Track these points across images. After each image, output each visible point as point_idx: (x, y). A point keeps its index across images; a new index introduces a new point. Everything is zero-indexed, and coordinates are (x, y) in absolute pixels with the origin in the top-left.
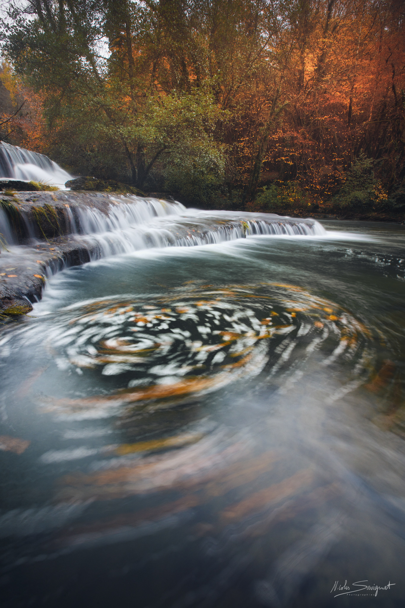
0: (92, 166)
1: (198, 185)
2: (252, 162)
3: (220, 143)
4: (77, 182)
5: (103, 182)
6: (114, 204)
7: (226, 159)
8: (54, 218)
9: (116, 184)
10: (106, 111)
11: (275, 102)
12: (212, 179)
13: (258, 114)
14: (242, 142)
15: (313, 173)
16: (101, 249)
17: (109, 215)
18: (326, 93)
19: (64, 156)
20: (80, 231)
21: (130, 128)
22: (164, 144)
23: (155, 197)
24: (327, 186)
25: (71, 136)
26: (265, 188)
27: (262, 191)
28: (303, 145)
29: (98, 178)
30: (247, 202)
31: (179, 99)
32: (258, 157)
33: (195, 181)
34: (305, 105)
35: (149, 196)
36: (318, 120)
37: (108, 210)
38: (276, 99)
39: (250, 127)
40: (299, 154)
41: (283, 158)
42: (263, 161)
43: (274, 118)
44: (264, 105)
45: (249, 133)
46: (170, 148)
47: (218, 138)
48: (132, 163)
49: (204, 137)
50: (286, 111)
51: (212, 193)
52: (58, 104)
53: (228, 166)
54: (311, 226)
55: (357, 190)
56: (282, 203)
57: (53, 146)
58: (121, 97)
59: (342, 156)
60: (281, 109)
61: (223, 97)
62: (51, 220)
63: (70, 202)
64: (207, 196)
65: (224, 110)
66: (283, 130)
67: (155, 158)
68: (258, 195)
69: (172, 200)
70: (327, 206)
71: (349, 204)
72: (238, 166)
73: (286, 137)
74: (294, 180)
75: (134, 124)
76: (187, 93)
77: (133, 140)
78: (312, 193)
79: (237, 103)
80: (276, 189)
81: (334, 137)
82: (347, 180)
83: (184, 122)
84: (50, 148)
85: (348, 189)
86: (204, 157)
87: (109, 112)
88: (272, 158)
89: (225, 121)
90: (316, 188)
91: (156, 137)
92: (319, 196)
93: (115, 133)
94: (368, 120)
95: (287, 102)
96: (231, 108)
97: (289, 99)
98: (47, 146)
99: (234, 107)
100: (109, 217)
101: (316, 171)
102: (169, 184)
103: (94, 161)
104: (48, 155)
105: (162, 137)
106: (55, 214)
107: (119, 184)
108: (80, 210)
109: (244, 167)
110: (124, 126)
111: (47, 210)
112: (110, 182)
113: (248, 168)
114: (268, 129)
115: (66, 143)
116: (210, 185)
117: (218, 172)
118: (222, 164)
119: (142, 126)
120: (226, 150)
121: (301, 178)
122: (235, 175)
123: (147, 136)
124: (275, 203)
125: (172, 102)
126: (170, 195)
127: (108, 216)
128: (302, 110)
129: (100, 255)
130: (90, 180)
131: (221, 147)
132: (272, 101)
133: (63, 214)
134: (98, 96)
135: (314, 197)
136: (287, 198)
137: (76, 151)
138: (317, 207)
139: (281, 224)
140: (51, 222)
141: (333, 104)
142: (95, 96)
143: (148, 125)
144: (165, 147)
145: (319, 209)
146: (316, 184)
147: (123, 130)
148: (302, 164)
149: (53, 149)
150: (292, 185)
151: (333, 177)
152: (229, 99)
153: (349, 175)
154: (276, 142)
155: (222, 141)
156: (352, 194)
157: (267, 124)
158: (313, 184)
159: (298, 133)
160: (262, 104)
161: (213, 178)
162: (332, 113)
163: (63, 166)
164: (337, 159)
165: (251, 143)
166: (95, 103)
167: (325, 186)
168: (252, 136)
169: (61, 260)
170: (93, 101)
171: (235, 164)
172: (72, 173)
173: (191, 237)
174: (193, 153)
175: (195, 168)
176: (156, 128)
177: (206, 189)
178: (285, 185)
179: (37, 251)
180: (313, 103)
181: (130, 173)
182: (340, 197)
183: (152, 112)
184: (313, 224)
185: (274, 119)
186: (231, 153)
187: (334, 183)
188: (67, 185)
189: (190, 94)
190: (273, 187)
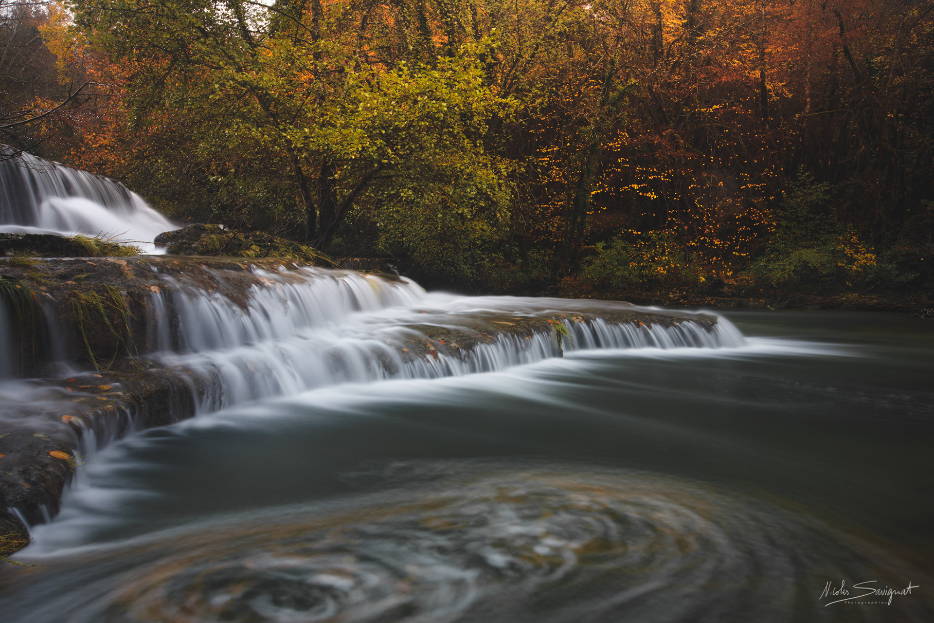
0: (220, 202)
1: (454, 242)
2: (569, 196)
3: (499, 158)
4: (183, 237)
5: (241, 236)
6: (261, 285)
7: (513, 189)
8: (120, 316)
9: (271, 241)
10: (260, 98)
11: (608, 80)
12: (483, 230)
13: (574, 104)
14: (545, 155)
15: (701, 215)
16: (224, 386)
17: (250, 308)
18: (711, 65)
19: (159, 181)
20: (179, 345)
21: (306, 130)
22: (379, 162)
23: (356, 268)
24: (737, 240)
25: (179, 143)
26: (600, 246)
27: (595, 253)
28: (674, 159)
29: (230, 227)
30: (562, 276)
31: (412, 77)
32: (580, 185)
33: (445, 233)
34: (669, 85)
35: (342, 267)
36: (700, 113)
37: (247, 298)
38: (611, 75)
39: (561, 127)
40: (669, 176)
41: (636, 186)
42: (593, 193)
43: (610, 111)
44: (588, 86)
45: (559, 138)
46: (392, 169)
47: (495, 147)
48: (308, 198)
49: (463, 147)
50: (632, 98)
51: (484, 259)
52: (160, 84)
53: (518, 202)
54: (709, 325)
55: (803, 247)
56: (641, 276)
57: (137, 162)
58: (293, 74)
59: (759, 180)
60: (622, 94)
61: (503, 73)
62: (111, 320)
63: (163, 280)
64: (473, 265)
65: (503, 97)
66: (630, 132)
67: (359, 189)
68: (587, 261)
69: (395, 273)
70: (741, 280)
71: (790, 275)
72: (540, 203)
73: (636, 145)
74: (664, 228)
75: (317, 123)
76: (429, 67)
77: (312, 153)
78: (704, 255)
79: (531, 84)
80: (624, 248)
81: (738, 143)
82: (778, 226)
83: (423, 120)
84: (129, 165)
85: (783, 246)
86: (465, 185)
87: (265, 100)
88: (610, 186)
89: (507, 116)
90: (712, 243)
91: (363, 148)
92: (721, 261)
93: (275, 140)
94: (804, 110)
95: (633, 81)
96: (520, 93)
97: (637, 77)
98: (123, 162)
99: (525, 90)
100: (249, 314)
101: (708, 211)
102: (387, 239)
103: (225, 192)
104: (123, 179)
105: (375, 148)
106: (123, 308)
107: (277, 240)
108: (184, 297)
109: (552, 204)
110: (296, 127)
111: (107, 299)
112: (256, 236)
113: (561, 206)
114: (598, 130)
115: (167, 156)
116: (479, 242)
117: (495, 215)
118: (504, 197)
119: (334, 126)
120: (512, 171)
121: (678, 225)
122: (534, 220)
123: (343, 146)
124: (626, 278)
125: (397, 83)
126: (391, 262)
127: (248, 310)
128: (664, 94)
129: (221, 401)
130: (212, 232)
131: (502, 167)
132: (603, 79)
133: (143, 307)
134: (246, 70)
135: (710, 263)
136: (651, 266)
137: (187, 173)
138: (719, 284)
139: (641, 323)
140: (113, 324)
141: (726, 83)
142: (239, 70)
143: (346, 126)
144: (382, 166)
145: (726, 289)
146: (710, 235)
147: (294, 135)
148: (676, 196)
149: (137, 168)
150: (661, 239)
151: (746, 220)
152: (515, 77)
153: (781, 217)
154: (619, 155)
155: (503, 155)
156: (795, 256)
157: (596, 121)
158: (705, 235)
159: (662, 136)
160: (581, 84)
161: (485, 227)
162: (729, 99)
163: (153, 202)
164: (750, 186)
165: (565, 157)
166: (239, 83)
167: (731, 240)
168: (565, 143)
169: (123, 414)
170: (233, 79)
171: (532, 199)
172: (173, 218)
173: (436, 357)
174: (441, 177)
175: (445, 207)
176: (363, 132)
177: (469, 250)
178: (643, 239)
179: (68, 391)
180: (685, 81)
181: (302, 219)
182: (768, 261)
183: (355, 102)
184: (714, 322)
185: (609, 113)
186: (523, 178)
187: (750, 233)
188: (160, 241)
189: (434, 68)
190: (619, 244)
